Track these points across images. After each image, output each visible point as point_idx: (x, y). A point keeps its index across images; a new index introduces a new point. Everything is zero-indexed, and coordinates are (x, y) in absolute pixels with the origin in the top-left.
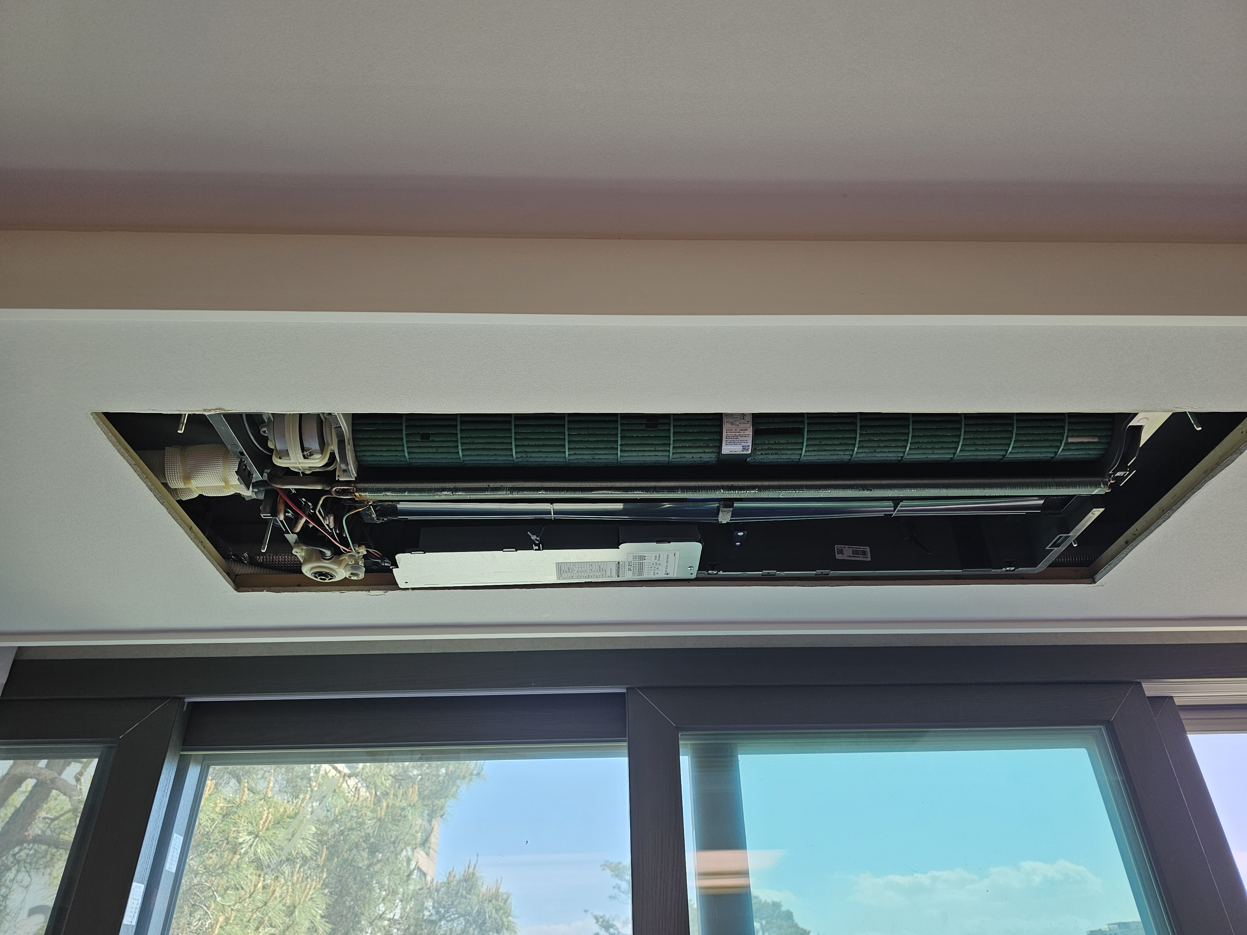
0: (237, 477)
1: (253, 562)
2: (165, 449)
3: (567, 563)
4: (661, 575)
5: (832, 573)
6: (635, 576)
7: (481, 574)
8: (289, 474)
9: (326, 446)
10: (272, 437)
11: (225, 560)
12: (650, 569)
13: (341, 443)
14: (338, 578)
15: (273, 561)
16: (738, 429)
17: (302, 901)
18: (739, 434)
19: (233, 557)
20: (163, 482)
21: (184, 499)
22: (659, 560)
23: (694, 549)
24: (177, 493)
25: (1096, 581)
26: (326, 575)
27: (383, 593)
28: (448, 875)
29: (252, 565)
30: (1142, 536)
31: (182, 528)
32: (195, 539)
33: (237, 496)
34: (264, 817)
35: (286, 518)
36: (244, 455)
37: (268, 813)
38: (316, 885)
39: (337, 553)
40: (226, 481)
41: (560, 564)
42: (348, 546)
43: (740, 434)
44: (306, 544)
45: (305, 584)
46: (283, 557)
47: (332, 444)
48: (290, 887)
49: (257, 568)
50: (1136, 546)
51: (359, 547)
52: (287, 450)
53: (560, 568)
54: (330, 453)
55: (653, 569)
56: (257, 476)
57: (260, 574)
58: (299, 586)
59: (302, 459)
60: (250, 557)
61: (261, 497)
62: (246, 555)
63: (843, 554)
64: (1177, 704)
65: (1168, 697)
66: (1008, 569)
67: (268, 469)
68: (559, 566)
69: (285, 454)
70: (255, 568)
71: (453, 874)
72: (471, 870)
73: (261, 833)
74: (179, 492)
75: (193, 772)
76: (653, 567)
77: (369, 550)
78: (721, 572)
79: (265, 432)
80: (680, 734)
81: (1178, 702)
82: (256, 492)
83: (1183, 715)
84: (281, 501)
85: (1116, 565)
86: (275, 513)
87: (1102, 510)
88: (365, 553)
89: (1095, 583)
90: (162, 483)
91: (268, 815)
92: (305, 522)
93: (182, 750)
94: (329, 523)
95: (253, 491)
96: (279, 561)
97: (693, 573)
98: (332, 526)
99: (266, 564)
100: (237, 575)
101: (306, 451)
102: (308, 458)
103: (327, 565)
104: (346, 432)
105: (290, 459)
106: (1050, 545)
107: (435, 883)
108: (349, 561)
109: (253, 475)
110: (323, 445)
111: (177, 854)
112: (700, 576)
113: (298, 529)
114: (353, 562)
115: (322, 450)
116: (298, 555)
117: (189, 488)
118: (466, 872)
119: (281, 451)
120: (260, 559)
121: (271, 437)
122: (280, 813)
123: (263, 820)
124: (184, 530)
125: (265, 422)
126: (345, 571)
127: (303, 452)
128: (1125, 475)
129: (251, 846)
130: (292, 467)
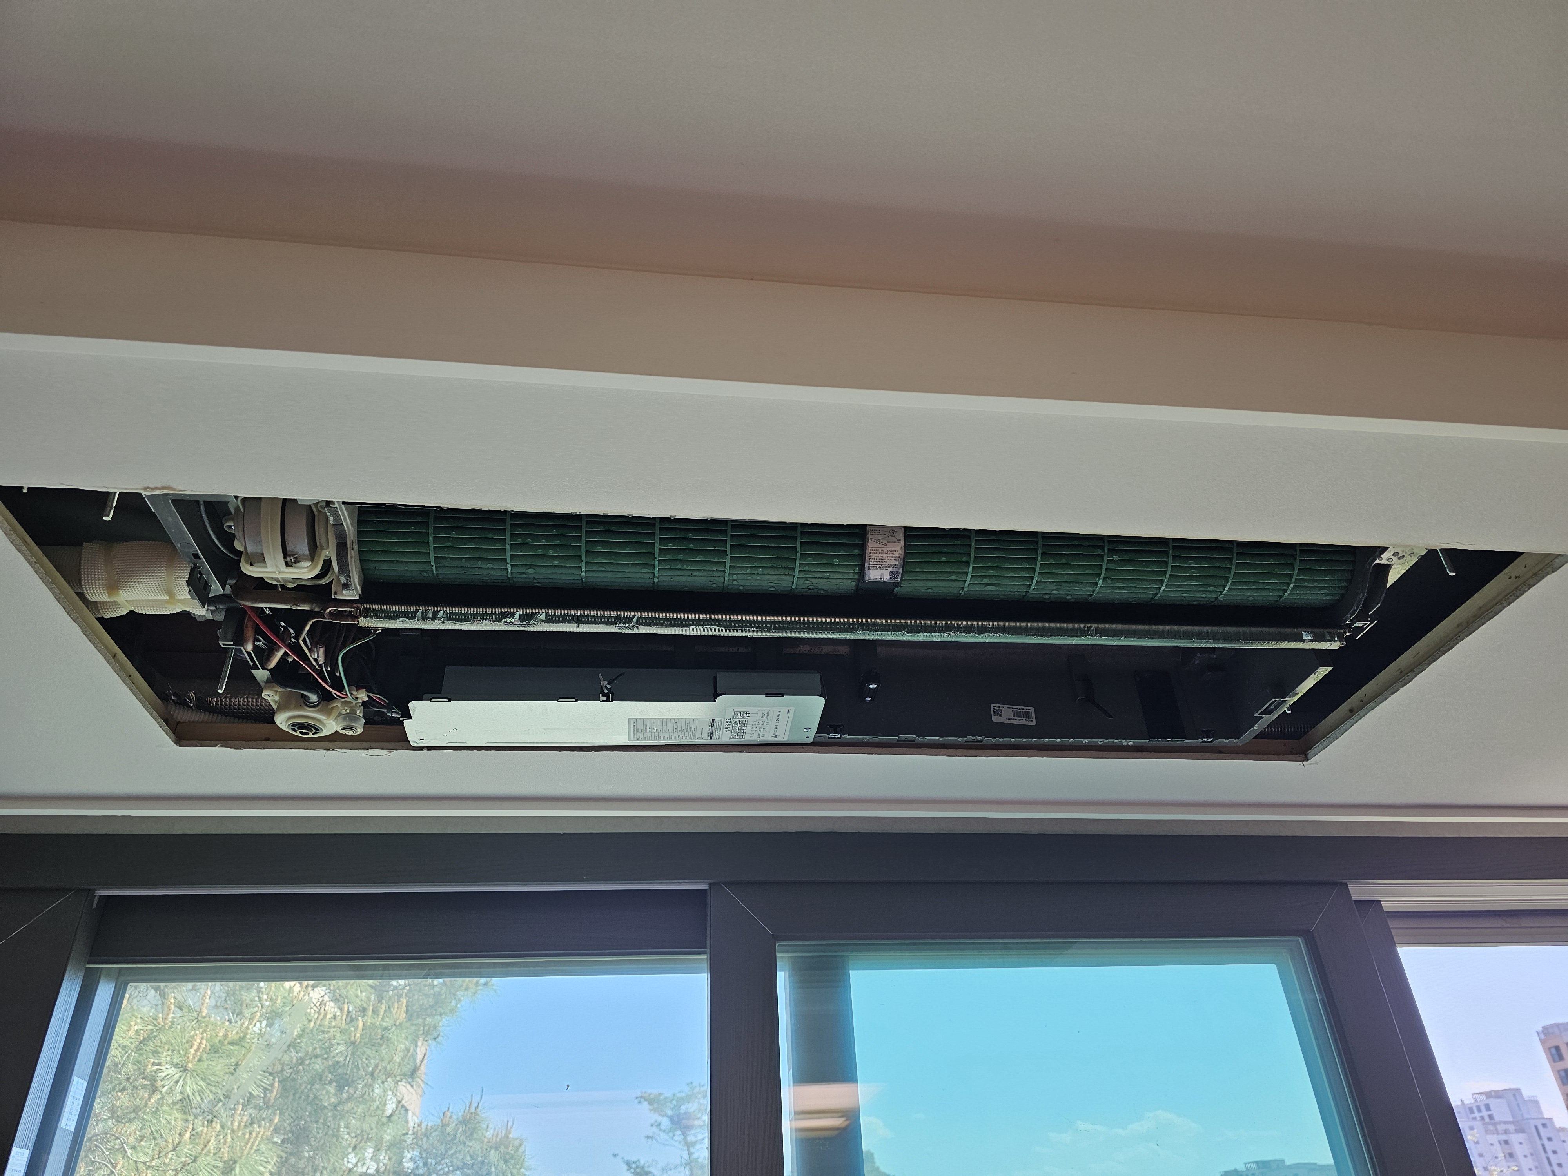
0: (187, 589)
1: (201, 706)
2: (82, 546)
3: (644, 719)
4: (768, 738)
5: (987, 740)
6: (733, 738)
7: (526, 731)
8: (262, 586)
9: (318, 550)
10: (241, 533)
11: (163, 702)
12: (754, 729)
13: (342, 546)
14: (326, 732)
15: (230, 705)
16: (886, 550)
17: (245, 1152)
18: (886, 555)
19: (173, 698)
20: (77, 591)
21: (107, 616)
22: (767, 718)
23: (816, 704)
24: (97, 608)
25: (1309, 758)
26: (309, 727)
27: (387, 753)
28: (442, 1116)
29: (200, 710)
30: (1372, 704)
31: (103, 655)
32: (121, 671)
33: (185, 616)
34: (196, 1044)
35: (256, 648)
36: (199, 558)
37: (202, 1038)
38: (264, 1132)
39: (326, 698)
40: (171, 594)
41: (635, 721)
42: (340, 689)
43: (888, 555)
44: (282, 684)
45: (280, 739)
46: (246, 700)
47: (328, 547)
48: (229, 1136)
49: (207, 715)
50: (1364, 716)
51: (357, 690)
52: (262, 554)
53: (634, 724)
54: (325, 560)
55: (758, 729)
56: (216, 589)
57: (211, 722)
58: (267, 740)
59: (284, 568)
60: (198, 699)
61: (220, 617)
62: (192, 694)
63: (1001, 715)
64: (1385, 910)
65: (1374, 901)
66: (1204, 739)
67: (232, 578)
68: (633, 722)
69: (259, 559)
70: (205, 713)
71: (449, 1114)
72: (473, 1110)
73: (190, 1065)
74: (101, 607)
75: (104, 992)
76: (758, 728)
77: (371, 695)
78: (846, 736)
79: (230, 527)
80: (777, 944)
81: (1386, 907)
82: (212, 611)
83: (1393, 923)
84: (250, 624)
85: (1337, 738)
86: (239, 640)
87: (1330, 669)
88: (366, 699)
89: (1308, 760)
90: (76, 593)
91: (200, 1041)
92: (283, 655)
93: (90, 962)
94: (318, 657)
95: (208, 610)
96: (240, 705)
97: (811, 736)
98: (321, 661)
99: (221, 708)
100: (179, 723)
101: (290, 556)
102: (292, 566)
103: (310, 714)
104: (349, 531)
105: (266, 567)
106: (1260, 711)
107: (424, 1126)
108: (342, 710)
109: (211, 586)
110: (314, 548)
111: (78, 1105)
112: (818, 740)
113: (273, 664)
114: (348, 711)
115: (313, 556)
116: (269, 699)
117: (115, 602)
118: (466, 1112)
119: (254, 554)
120: (212, 701)
121: (239, 535)
122: (219, 1038)
123: (195, 1047)
124: (105, 658)
125: (232, 514)
126: (336, 723)
127: (285, 557)
128: (1364, 626)
129: (177, 1082)
130: (267, 578)
